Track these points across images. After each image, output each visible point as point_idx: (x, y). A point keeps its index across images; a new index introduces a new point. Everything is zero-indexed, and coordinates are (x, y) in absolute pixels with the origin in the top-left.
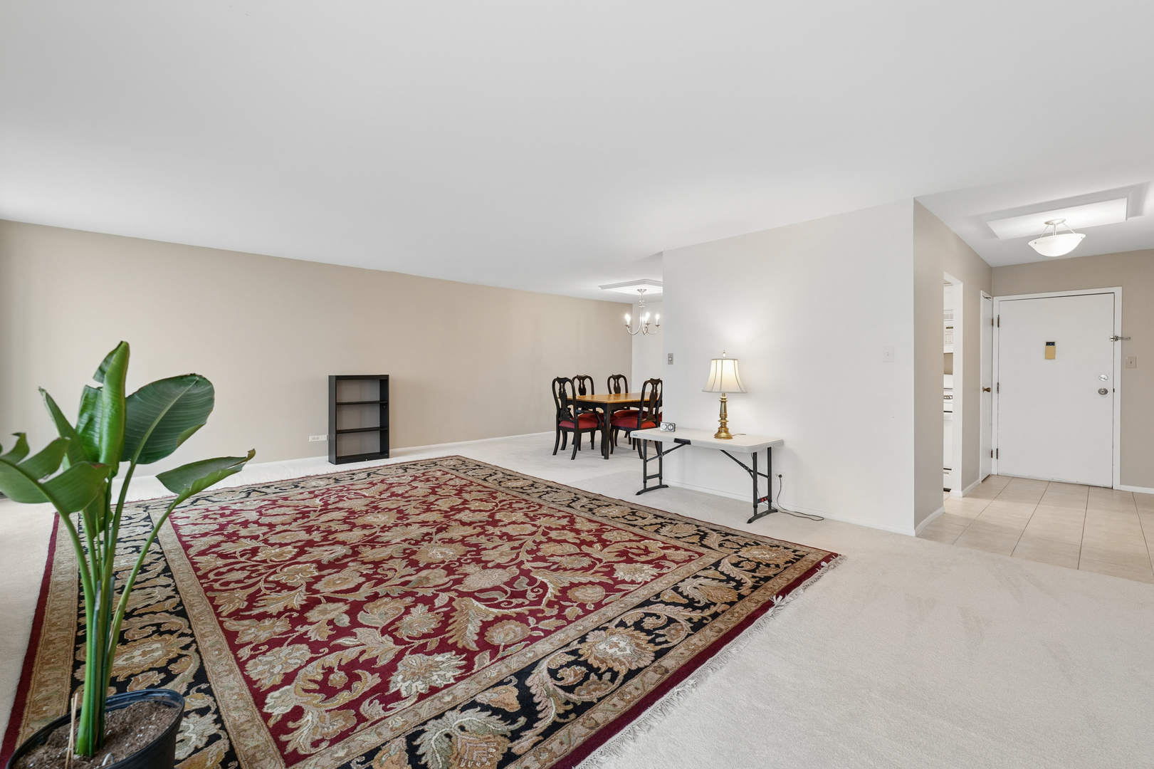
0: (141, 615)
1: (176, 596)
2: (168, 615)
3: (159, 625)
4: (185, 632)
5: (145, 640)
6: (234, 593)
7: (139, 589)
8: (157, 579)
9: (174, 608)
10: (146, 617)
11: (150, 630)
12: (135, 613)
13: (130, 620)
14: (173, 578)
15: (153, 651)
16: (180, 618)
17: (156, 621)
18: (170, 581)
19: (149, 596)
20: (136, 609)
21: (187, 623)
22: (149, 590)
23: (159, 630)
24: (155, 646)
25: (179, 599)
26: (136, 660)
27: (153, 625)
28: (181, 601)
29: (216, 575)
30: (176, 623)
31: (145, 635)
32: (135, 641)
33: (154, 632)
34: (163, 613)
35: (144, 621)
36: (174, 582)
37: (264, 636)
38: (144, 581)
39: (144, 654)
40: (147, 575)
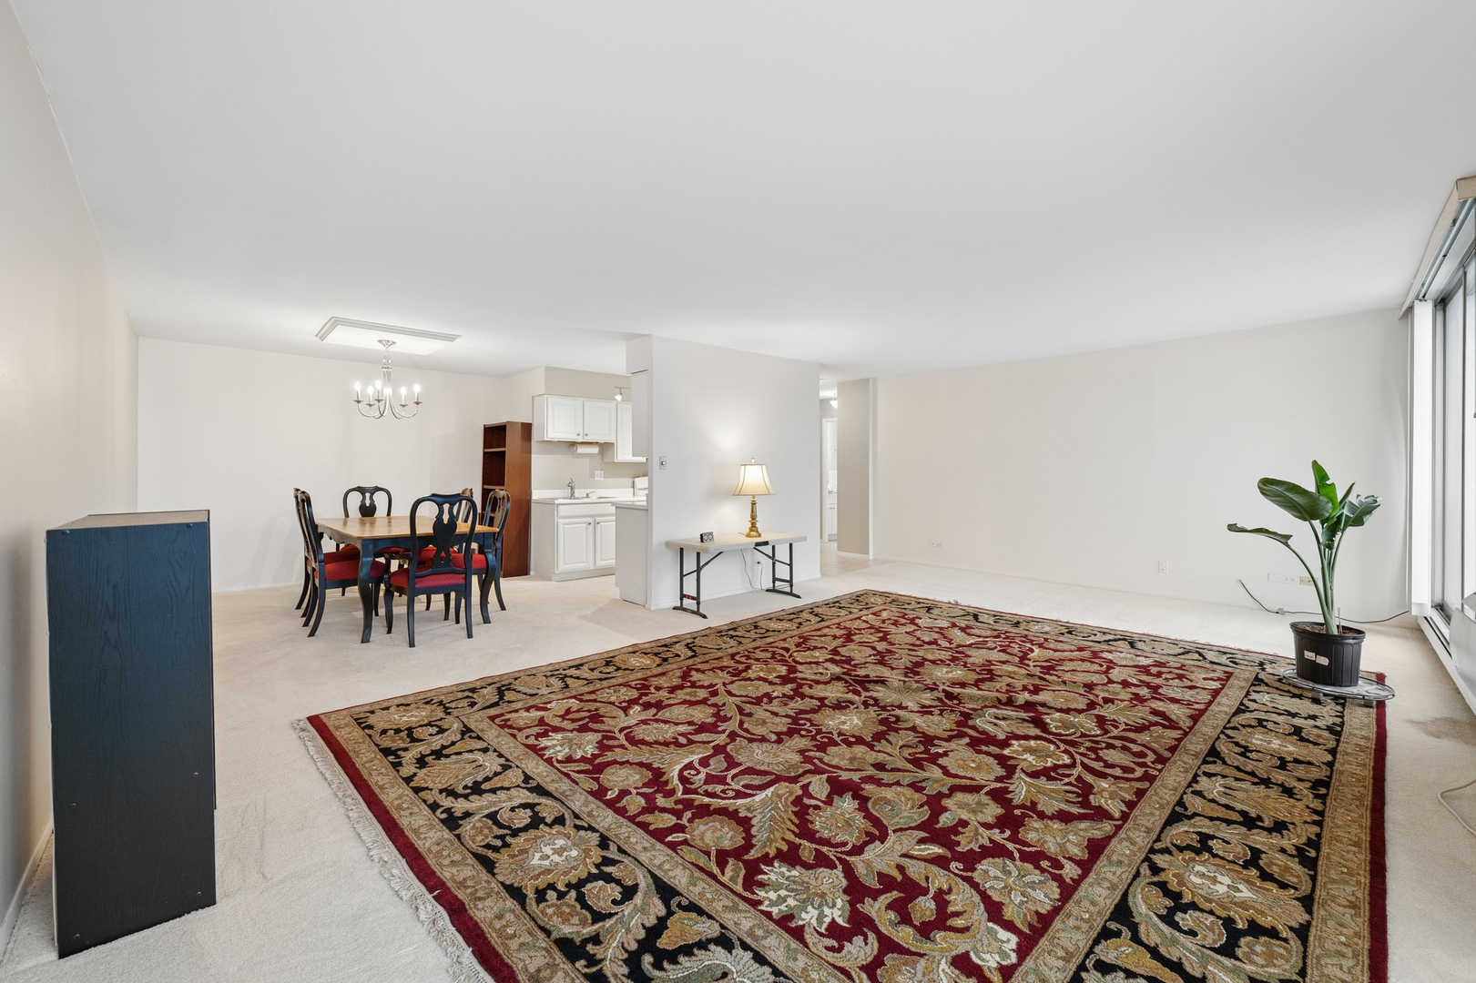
0: (1252, 774)
1: (1200, 773)
2: (1227, 760)
3: (1242, 755)
4: (1225, 737)
5: (1262, 750)
6: (1148, 742)
7: (1232, 809)
8: (1200, 810)
9: (1215, 762)
10: (1249, 769)
11: (1253, 756)
12: (1256, 780)
13: (1265, 777)
14: (1181, 798)
15: (1261, 740)
16: (1218, 749)
17: (1242, 759)
18: (1188, 798)
19: (1228, 791)
20: (1254, 784)
21: (1217, 743)
22: (1223, 800)
23: (1245, 751)
24: (1259, 742)
25: (1202, 767)
26: (1278, 742)
27: (1248, 758)
28: (1202, 764)
29: (1132, 771)
30: (1226, 747)
31: (1260, 754)
32: (1271, 755)
33: (1251, 752)
34: (1230, 763)
35: (1255, 766)
36: (1185, 793)
37: (1174, 707)
38: (1218, 819)
39: (1270, 742)
40: (1209, 827)
